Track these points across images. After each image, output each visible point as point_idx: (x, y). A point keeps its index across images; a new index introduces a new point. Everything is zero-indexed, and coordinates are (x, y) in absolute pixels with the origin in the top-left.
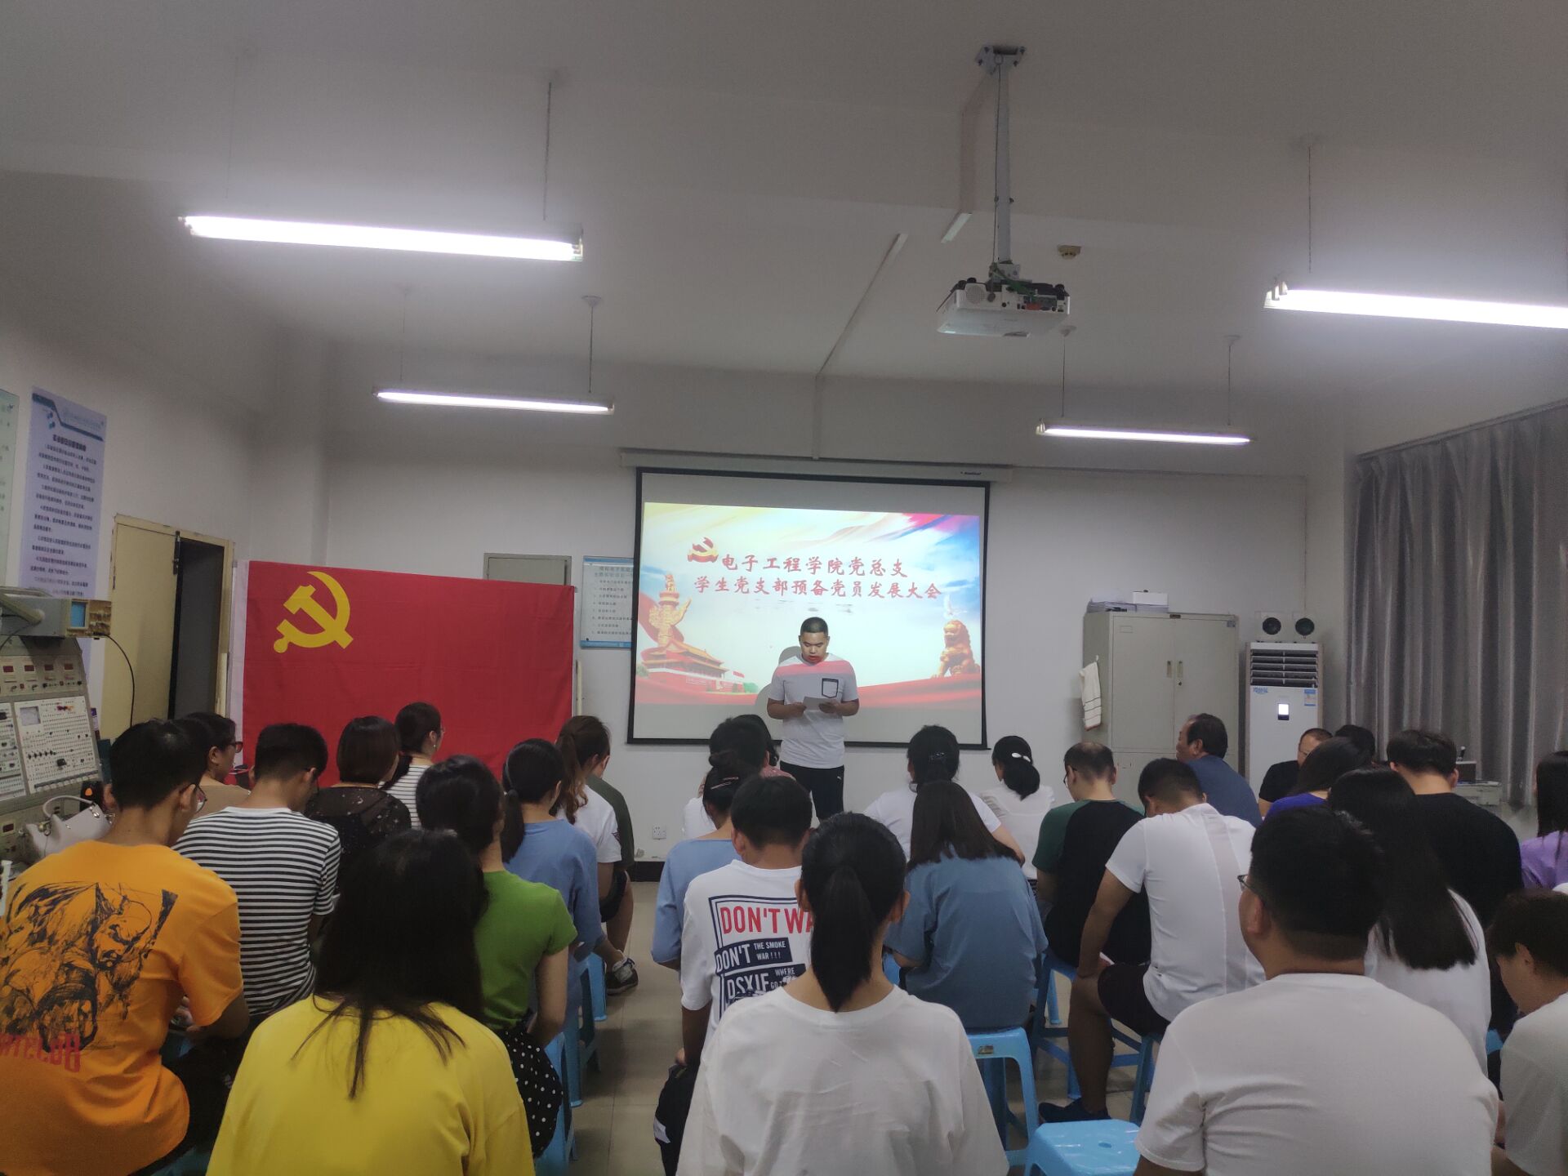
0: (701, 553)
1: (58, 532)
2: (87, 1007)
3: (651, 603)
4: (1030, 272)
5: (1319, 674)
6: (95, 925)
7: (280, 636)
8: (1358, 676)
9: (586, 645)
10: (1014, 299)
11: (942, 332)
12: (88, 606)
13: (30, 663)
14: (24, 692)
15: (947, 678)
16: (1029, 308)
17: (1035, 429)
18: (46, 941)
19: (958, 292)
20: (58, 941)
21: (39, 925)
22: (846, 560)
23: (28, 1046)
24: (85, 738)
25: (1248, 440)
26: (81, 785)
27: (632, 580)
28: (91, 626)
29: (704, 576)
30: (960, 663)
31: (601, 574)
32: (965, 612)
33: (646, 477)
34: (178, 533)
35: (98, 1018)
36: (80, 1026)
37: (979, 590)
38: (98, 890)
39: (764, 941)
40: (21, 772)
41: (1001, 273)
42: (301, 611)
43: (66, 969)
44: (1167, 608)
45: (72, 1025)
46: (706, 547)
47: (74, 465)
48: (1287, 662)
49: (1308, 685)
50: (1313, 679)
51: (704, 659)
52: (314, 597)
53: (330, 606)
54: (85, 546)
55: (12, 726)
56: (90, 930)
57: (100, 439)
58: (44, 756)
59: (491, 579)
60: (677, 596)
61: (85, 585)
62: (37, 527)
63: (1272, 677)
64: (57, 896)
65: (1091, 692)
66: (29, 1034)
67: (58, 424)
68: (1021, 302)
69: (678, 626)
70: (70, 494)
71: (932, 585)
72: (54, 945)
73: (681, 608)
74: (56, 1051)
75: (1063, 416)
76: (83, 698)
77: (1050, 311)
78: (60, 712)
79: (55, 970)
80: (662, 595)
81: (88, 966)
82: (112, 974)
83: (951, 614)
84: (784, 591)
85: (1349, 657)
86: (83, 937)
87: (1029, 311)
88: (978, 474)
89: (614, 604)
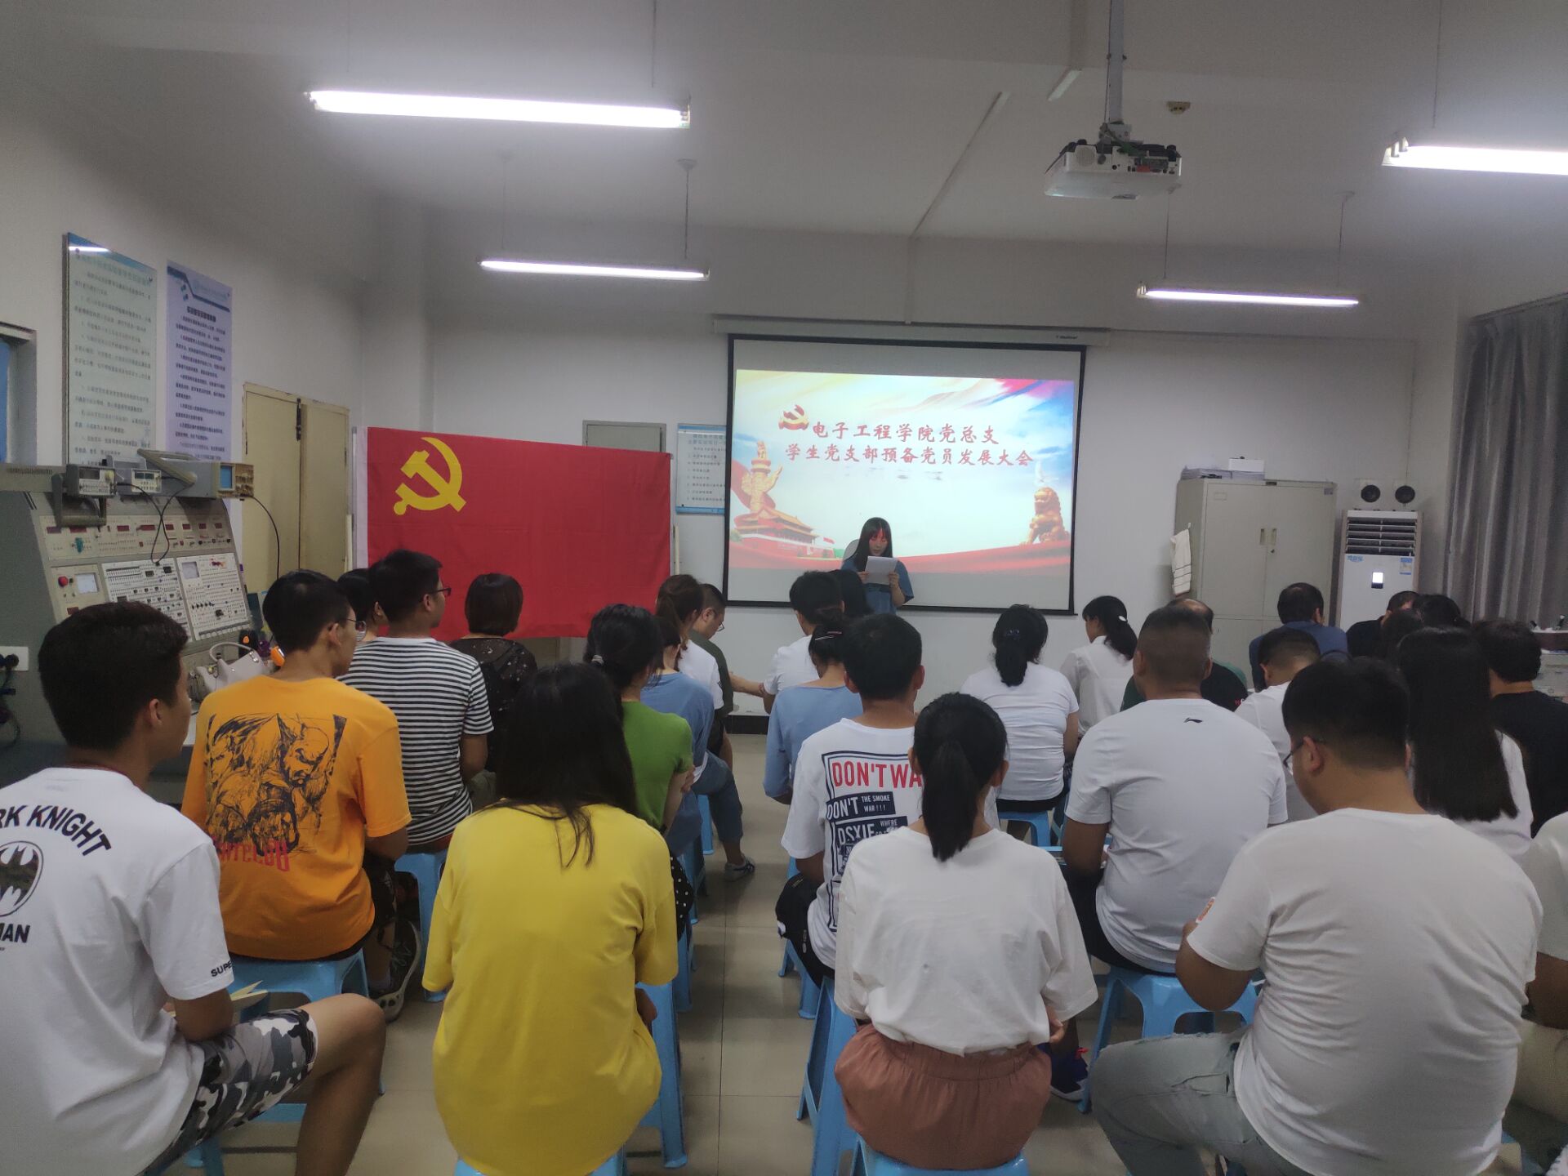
0: (792, 421)
1: (197, 399)
2: (288, 817)
3: (743, 470)
4: (1142, 134)
5: (1417, 543)
6: (283, 751)
7: (400, 499)
8: (1457, 546)
9: (682, 511)
10: (1124, 161)
11: (1050, 195)
12: (234, 469)
13: (187, 522)
14: (186, 547)
15: (1036, 545)
16: (1140, 170)
17: (1135, 294)
18: (245, 765)
19: (1068, 154)
20: (255, 765)
21: (237, 752)
22: (937, 427)
23: (245, 852)
24: (236, 591)
25: (1356, 302)
26: (238, 634)
27: (724, 447)
28: (237, 488)
29: (795, 444)
30: (1049, 530)
31: (695, 442)
32: (1057, 479)
33: (737, 343)
34: (299, 400)
35: (298, 827)
36: (285, 835)
37: (1071, 457)
38: (279, 719)
39: (871, 794)
40: (187, 620)
41: (1112, 134)
42: (417, 476)
43: (266, 788)
44: (1263, 475)
45: (278, 833)
46: (797, 414)
47: (207, 336)
48: (1384, 530)
49: (1406, 554)
50: (1411, 548)
51: (795, 525)
52: (429, 461)
53: (444, 472)
54: (221, 413)
55: (176, 579)
56: (279, 754)
57: (227, 310)
58: (204, 607)
59: (589, 445)
60: (768, 463)
61: (222, 449)
62: (178, 395)
63: (1367, 545)
64: (246, 727)
65: (1182, 558)
66: (245, 842)
67: (190, 295)
68: (1132, 164)
69: (769, 493)
70: (204, 363)
71: (1024, 452)
72: (252, 768)
73: (772, 475)
74: (269, 855)
75: (1165, 277)
76: (232, 555)
77: (1162, 173)
78: (214, 567)
79: (256, 789)
80: (753, 463)
81: (283, 784)
82: (304, 790)
83: (1042, 481)
84: (875, 458)
85: (1450, 524)
86: (275, 761)
87: (1140, 173)
88: (1074, 338)
89: (708, 471)
